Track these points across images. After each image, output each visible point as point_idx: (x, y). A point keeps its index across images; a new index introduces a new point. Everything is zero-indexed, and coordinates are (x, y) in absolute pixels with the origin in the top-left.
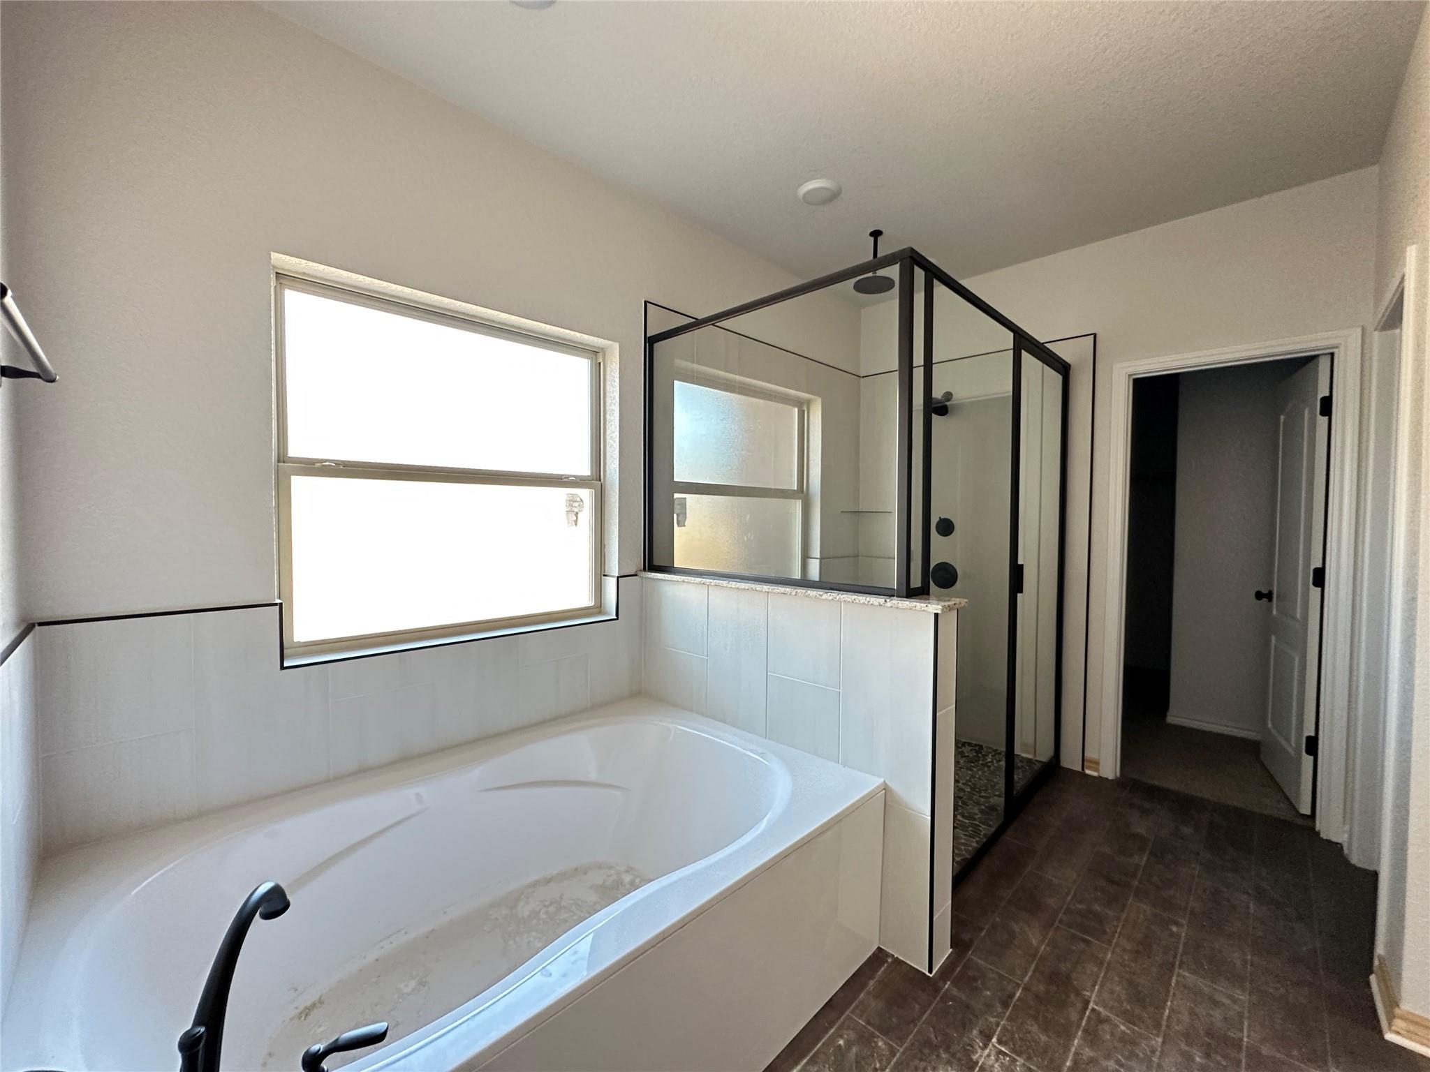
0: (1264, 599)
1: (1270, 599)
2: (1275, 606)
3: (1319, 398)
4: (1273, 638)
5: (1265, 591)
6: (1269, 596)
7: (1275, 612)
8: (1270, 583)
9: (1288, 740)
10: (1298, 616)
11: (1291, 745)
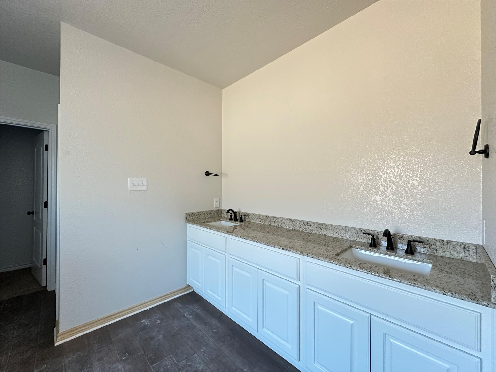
0: (31, 214)
1: (33, 214)
2: (35, 217)
3: (45, 145)
4: (35, 228)
5: (31, 211)
6: (33, 213)
7: (35, 219)
8: (33, 209)
9: (39, 263)
10: (41, 219)
11: (39, 264)
